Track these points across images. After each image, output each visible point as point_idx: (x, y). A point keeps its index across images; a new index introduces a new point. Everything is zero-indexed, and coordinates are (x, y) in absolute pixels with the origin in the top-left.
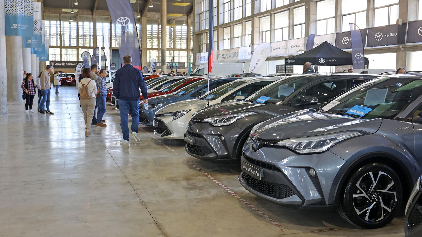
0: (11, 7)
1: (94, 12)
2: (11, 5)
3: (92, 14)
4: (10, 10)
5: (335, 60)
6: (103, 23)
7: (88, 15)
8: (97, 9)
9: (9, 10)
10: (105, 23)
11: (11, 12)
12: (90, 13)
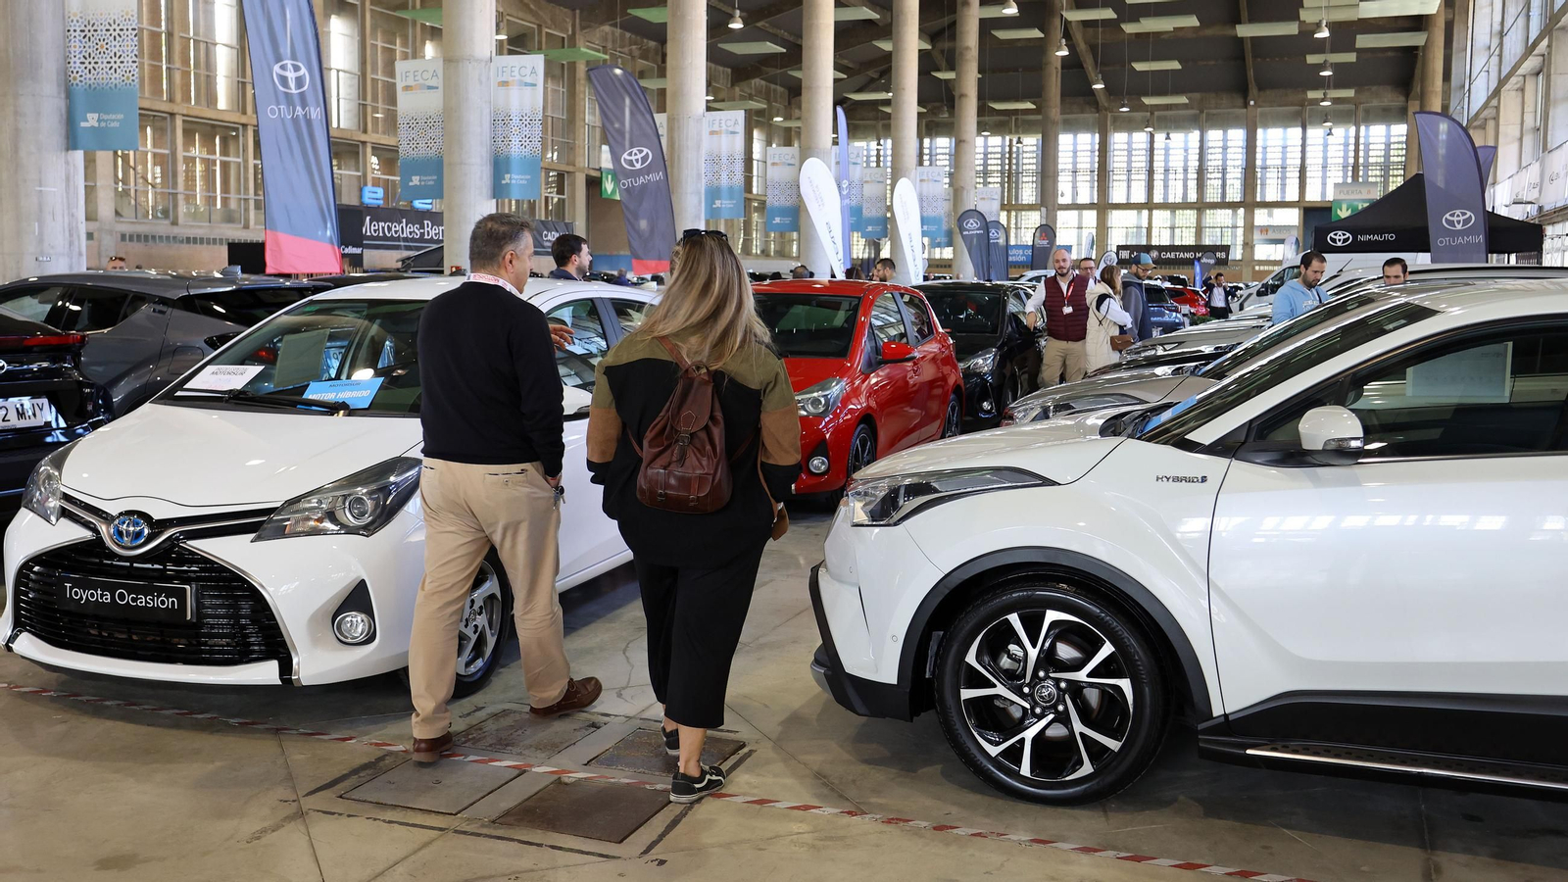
0: (83, 60)
1: (1249, 98)
2: (84, 53)
3: (1246, 105)
4: (80, 70)
5: (1392, 237)
6: (1286, 127)
7: (1234, 107)
8: (1261, 88)
9: (77, 69)
10: (1290, 127)
11: (81, 76)
12: (1240, 101)
